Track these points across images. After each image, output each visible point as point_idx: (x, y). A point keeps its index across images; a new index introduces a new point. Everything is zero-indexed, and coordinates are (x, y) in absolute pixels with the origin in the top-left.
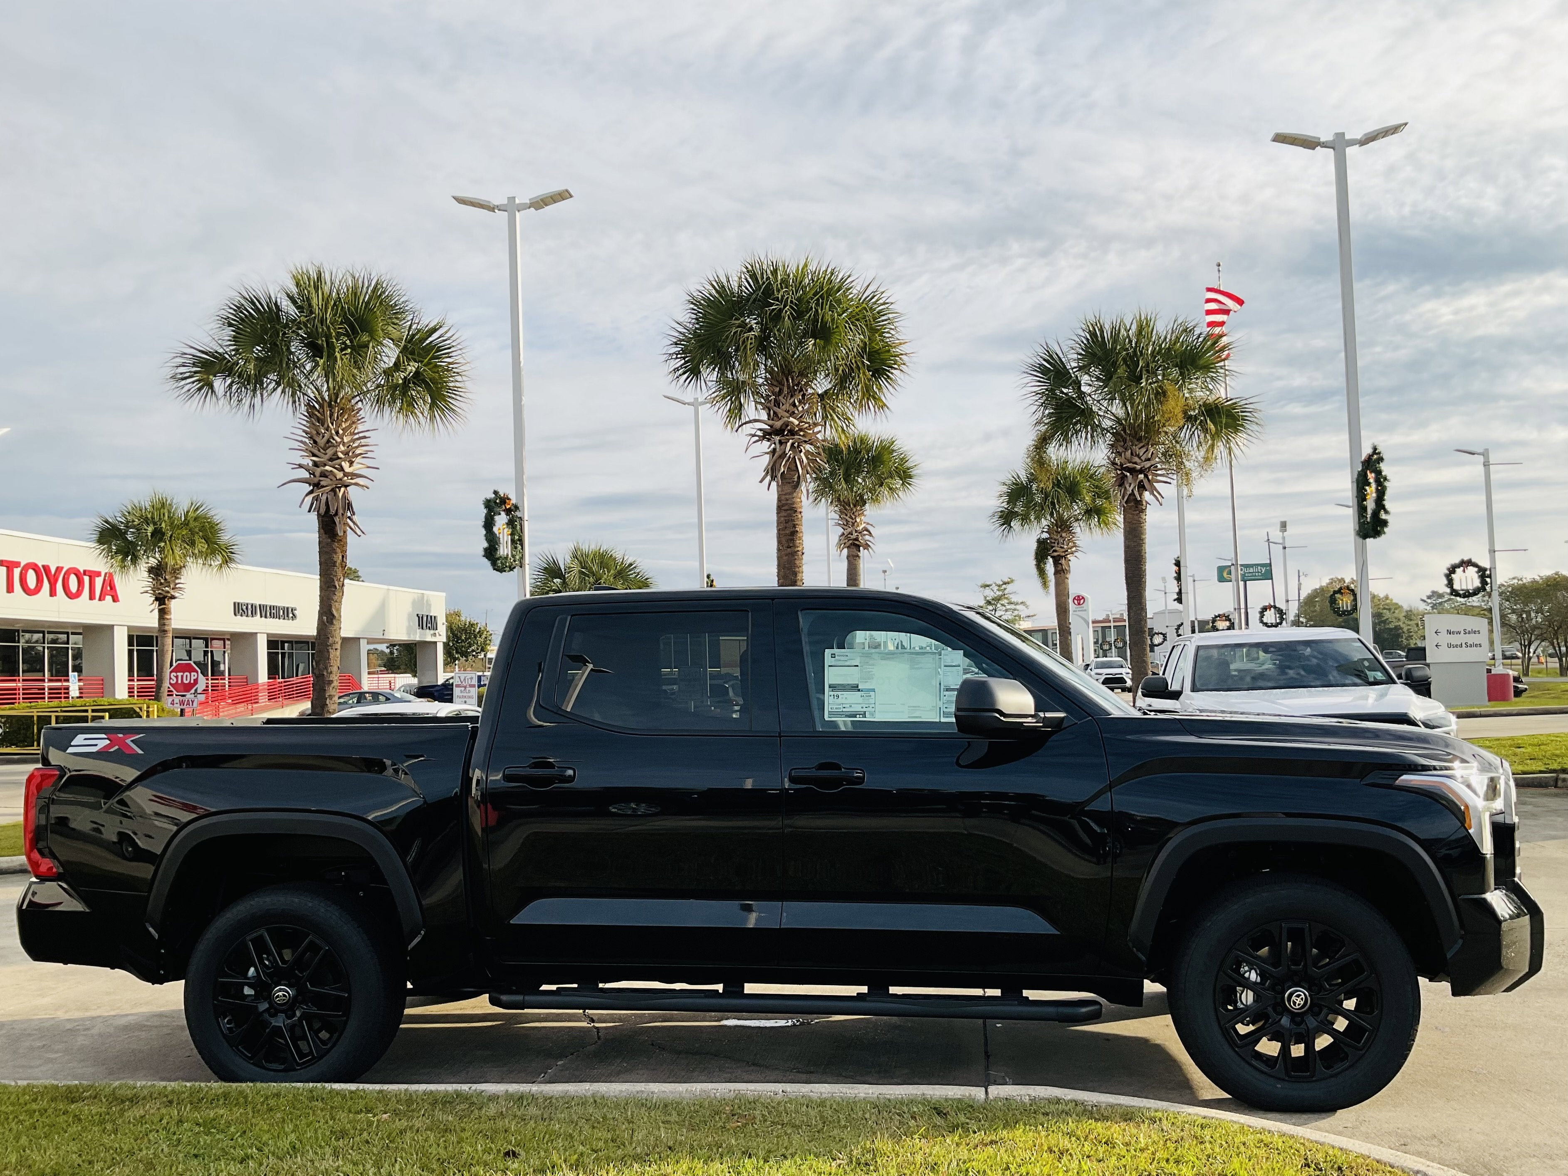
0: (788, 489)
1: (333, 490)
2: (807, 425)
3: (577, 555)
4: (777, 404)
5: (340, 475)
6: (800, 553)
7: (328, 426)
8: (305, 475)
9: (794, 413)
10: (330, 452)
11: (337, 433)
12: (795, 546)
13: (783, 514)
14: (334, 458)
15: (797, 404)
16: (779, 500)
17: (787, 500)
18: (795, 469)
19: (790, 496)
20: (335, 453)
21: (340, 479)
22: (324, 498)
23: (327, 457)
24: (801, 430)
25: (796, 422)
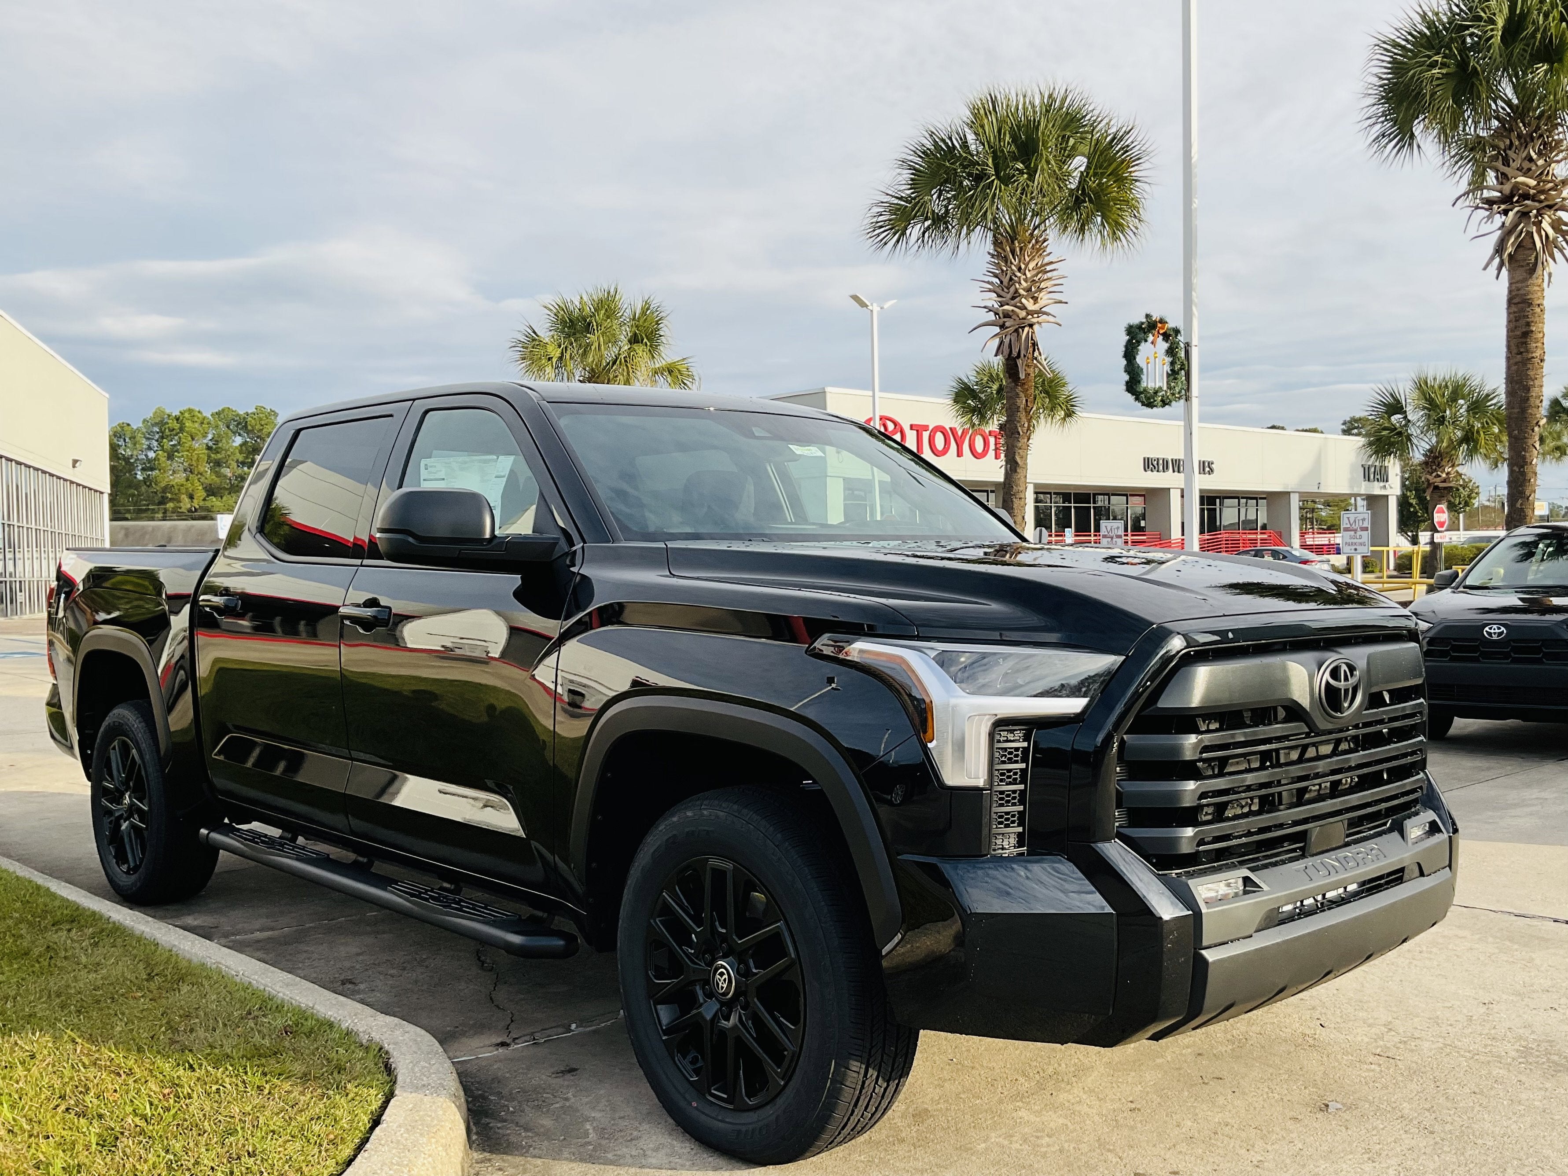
0: (1520, 274)
1: (1016, 331)
2: (1551, 185)
3: (1423, 388)
4: (1506, 162)
5: (1023, 314)
6: (1537, 360)
7: (1011, 263)
8: (991, 316)
9: (1529, 170)
10: (1012, 289)
11: (1019, 269)
12: (1527, 351)
13: (1514, 309)
14: (1016, 295)
15: (1535, 157)
16: (1510, 292)
17: (1519, 290)
18: (1531, 246)
19: (1523, 284)
20: (1016, 291)
21: (1023, 319)
22: (1007, 341)
23: (1009, 296)
24: (1542, 192)
25: (1533, 183)
